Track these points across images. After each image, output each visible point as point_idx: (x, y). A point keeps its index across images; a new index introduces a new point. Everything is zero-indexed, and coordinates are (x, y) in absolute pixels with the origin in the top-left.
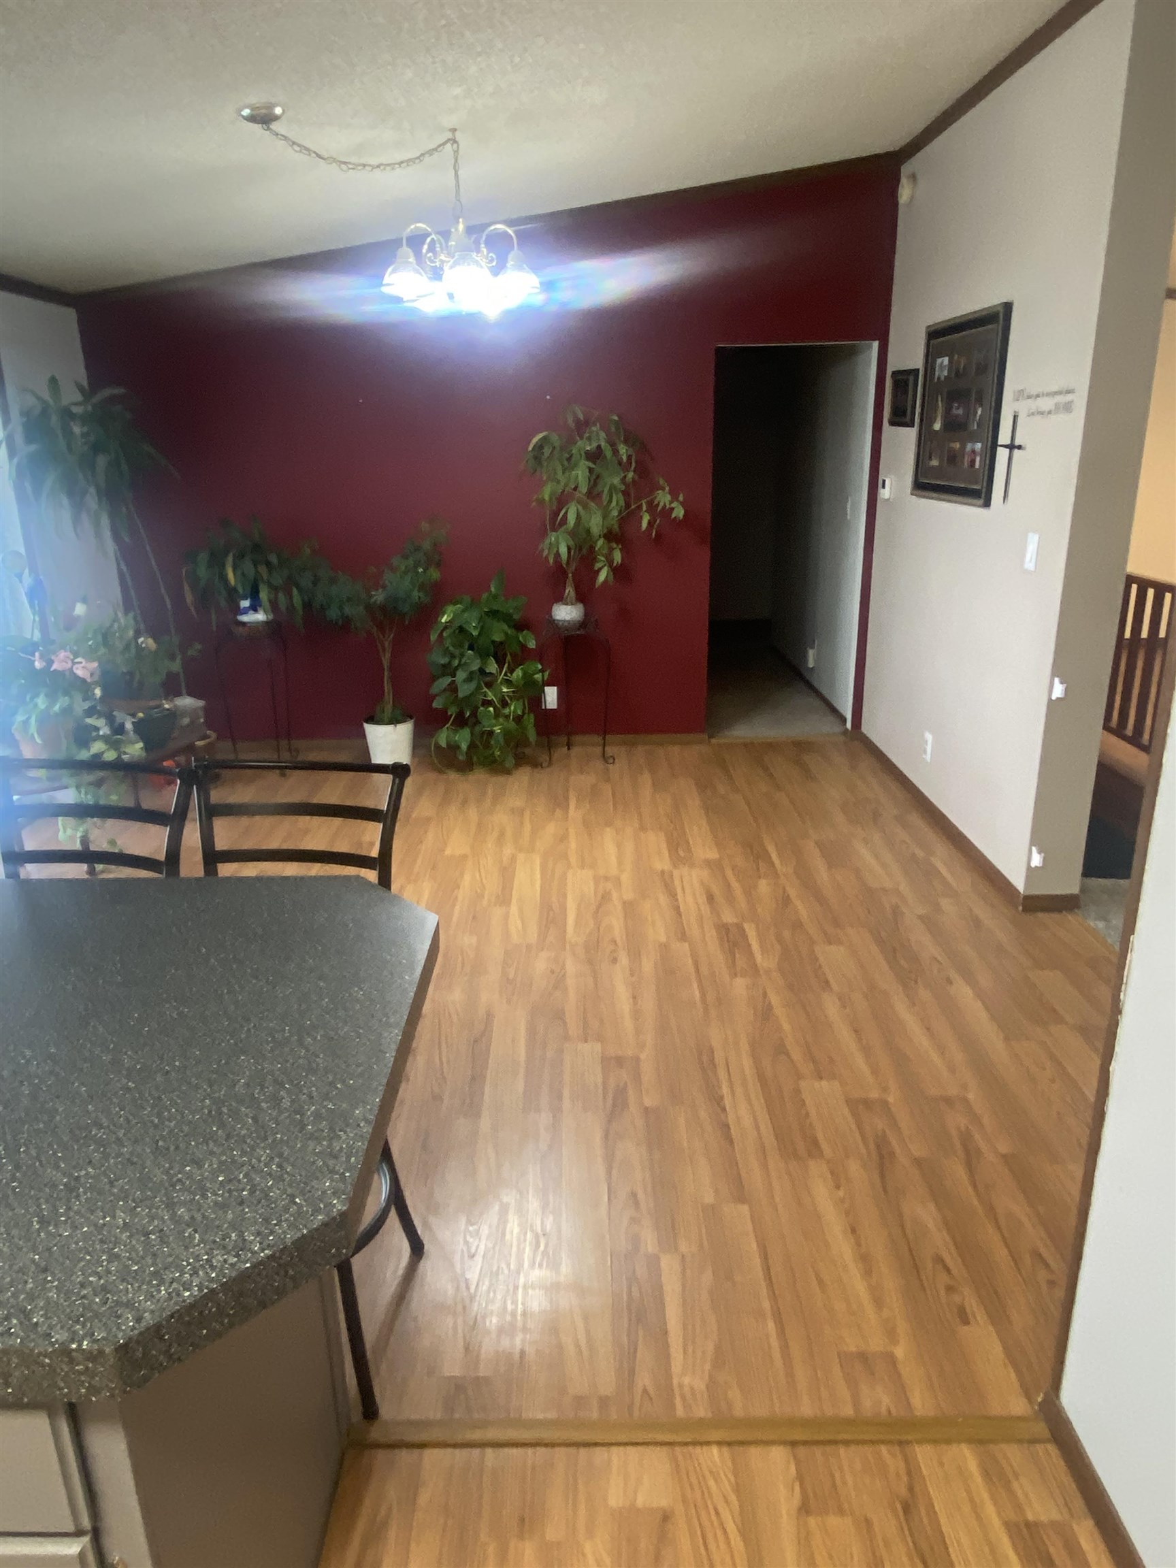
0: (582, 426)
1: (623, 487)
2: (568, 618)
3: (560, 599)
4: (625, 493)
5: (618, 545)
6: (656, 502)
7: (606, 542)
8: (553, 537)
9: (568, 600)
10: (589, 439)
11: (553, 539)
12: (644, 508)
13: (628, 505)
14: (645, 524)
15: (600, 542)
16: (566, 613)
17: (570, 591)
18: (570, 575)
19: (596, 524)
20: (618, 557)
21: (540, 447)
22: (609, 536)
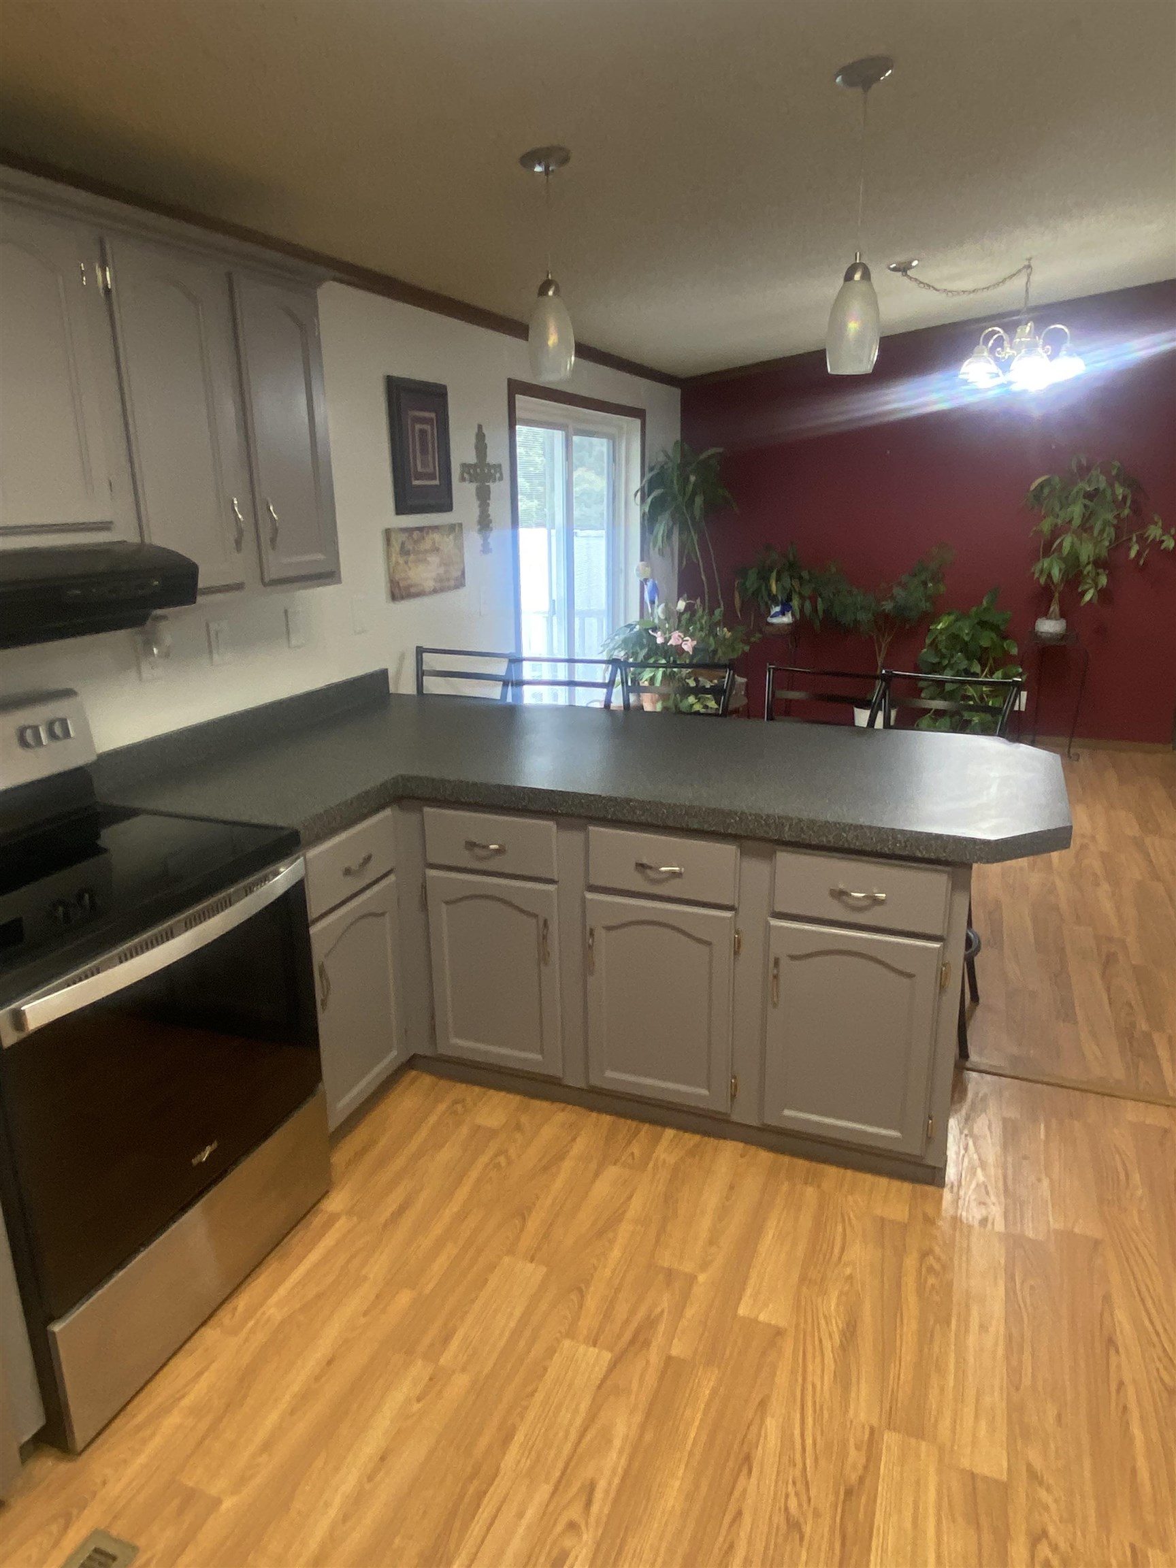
0: (1084, 471)
1: (1115, 522)
2: (1051, 630)
3: (1046, 614)
4: (1117, 528)
5: (1105, 570)
6: (1146, 536)
7: (1094, 567)
8: (1046, 563)
9: (1053, 616)
10: (1089, 482)
11: (1045, 565)
12: (1134, 539)
13: (1117, 538)
14: (1133, 554)
15: (1089, 568)
16: (1049, 626)
17: (1055, 608)
18: (1057, 595)
19: (1087, 552)
20: (1103, 581)
21: (1041, 486)
22: (1098, 563)
